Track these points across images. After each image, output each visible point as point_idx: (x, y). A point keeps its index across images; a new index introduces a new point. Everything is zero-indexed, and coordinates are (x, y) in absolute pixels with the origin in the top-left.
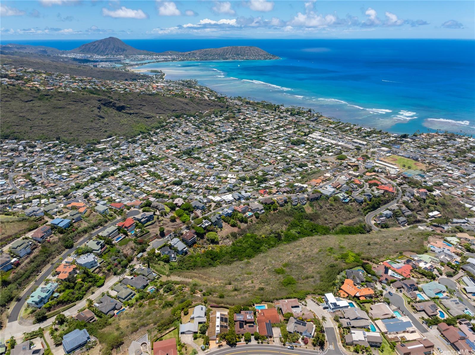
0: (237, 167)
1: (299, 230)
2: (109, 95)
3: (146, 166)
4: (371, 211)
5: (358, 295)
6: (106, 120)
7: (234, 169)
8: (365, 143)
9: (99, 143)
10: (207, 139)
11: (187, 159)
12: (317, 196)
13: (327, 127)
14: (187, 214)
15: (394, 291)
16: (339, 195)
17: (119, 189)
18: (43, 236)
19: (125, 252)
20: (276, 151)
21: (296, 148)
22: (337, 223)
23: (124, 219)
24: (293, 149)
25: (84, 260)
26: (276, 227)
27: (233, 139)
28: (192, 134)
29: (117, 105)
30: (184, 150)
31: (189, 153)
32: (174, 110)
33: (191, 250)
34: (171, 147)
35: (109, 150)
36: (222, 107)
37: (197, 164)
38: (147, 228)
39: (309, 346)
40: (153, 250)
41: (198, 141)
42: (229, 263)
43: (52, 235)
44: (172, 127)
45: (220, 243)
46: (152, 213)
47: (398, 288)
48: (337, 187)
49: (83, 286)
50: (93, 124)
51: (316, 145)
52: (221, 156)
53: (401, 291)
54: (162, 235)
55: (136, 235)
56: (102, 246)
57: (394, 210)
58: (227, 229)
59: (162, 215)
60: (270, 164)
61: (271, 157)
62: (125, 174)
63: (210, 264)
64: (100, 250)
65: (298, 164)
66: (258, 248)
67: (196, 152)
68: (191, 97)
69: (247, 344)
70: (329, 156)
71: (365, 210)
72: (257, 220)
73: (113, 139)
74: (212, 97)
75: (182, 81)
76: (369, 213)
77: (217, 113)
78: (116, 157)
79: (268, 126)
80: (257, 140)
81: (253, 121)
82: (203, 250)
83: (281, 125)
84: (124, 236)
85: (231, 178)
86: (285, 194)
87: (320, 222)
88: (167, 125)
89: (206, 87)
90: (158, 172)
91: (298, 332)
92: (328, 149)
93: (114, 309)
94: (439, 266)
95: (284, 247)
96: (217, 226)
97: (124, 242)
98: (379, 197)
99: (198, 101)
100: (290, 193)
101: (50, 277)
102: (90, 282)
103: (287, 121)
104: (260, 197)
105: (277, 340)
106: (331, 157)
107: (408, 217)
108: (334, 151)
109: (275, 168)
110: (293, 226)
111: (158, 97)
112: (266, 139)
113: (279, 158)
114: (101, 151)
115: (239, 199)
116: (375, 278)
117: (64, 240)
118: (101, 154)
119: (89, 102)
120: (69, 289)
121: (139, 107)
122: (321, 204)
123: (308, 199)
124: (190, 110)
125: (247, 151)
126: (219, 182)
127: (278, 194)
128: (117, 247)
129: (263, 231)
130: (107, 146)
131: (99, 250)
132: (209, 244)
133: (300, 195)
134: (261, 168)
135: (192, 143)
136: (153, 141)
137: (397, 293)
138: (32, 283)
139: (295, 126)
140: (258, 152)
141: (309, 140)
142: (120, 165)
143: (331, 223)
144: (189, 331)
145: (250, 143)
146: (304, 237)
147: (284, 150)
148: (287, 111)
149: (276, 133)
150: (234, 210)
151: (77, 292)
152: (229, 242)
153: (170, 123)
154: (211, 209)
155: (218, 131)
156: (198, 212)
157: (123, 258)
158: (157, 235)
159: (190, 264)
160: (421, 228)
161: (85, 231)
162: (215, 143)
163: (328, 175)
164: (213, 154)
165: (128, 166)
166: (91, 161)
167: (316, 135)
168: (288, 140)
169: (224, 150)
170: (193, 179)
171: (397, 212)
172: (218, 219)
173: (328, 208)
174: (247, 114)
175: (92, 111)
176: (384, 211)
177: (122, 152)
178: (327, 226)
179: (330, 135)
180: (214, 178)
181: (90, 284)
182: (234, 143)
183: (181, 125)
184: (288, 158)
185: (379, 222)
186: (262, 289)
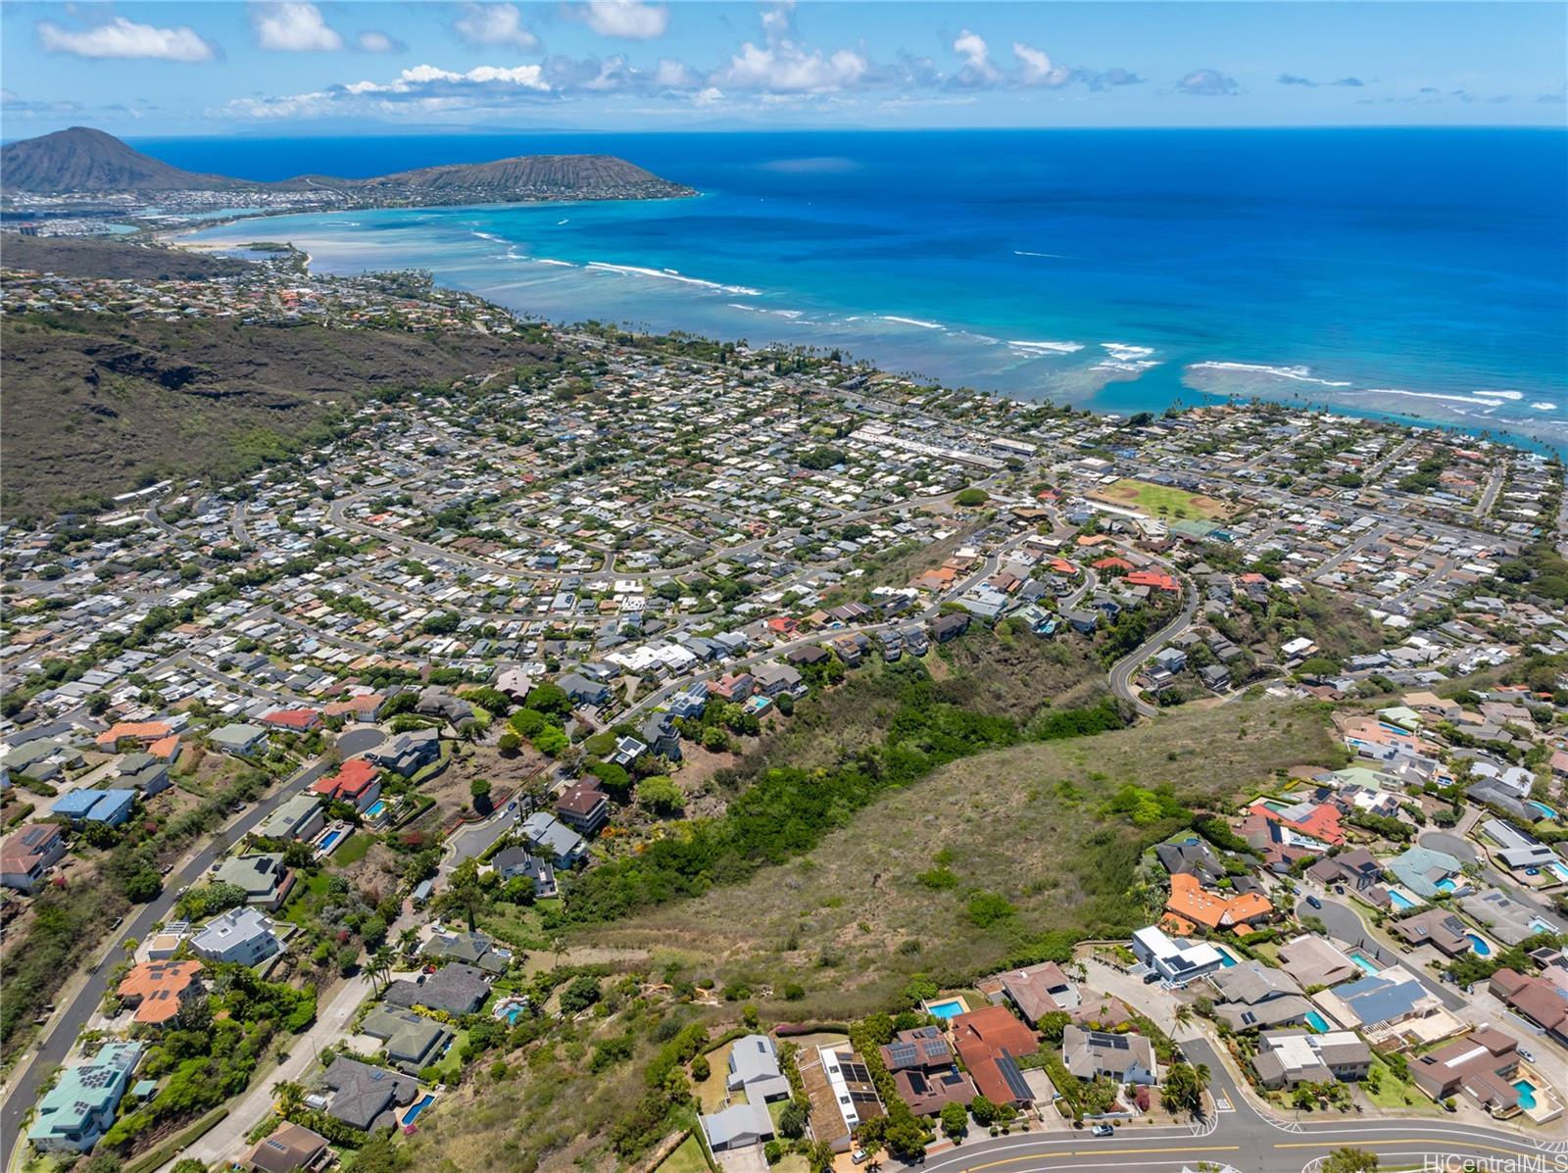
0: (639, 554)
1: (928, 740)
2: (123, 331)
3: (311, 577)
4: (1122, 656)
5: (1227, 920)
6: (124, 423)
7: (630, 564)
8: (1031, 448)
9: (109, 507)
10: (512, 469)
11: (455, 540)
12: (958, 624)
13: (903, 404)
14: (555, 724)
15: (1319, 892)
16: (1021, 613)
17: (226, 667)
18: (36, 866)
19: (365, 887)
20: (757, 492)
21: (818, 477)
22: (1032, 703)
23: (334, 768)
24: (811, 483)
25: (222, 935)
26: (849, 734)
27: (603, 464)
28: (453, 456)
29: (163, 367)
30: (437, 510)
31: (458, 519)
32: (373, 377)
33: (598, 848)
34: (390, 502)
35: (154, 531)
36: (542, 359)
37: (498, 555)
38: (422, 788)
39: (1155, 1114)
40: (468, 865)
41: (482, 478)
42: (742, 876)
43: (69, 857)
44: (377, 436)
45: (689, 810)
46: (432, 734)
47: (1330, 882)
48: (1011, 589)
49: (239, 1039)
50: (76, 439)
51: (880, 465)
52: (575, 522)
53: (1340, 890)
54: (485, 806)
55: (390, 819)
56: (281, 875)
57: (1189, 644)
58: (697, 764)
59: (467, 738)
60: (749, 536)
61: (746, 513)
62: (238, 611)
63: (679, 890)
64: (276, 891)
65: (839, 530)
66: (820, 815)
67: (484, 516)
68: (427, 329)
69: (958, 1143)
70: (929, 495)
71: (1105, 654)
72: (789, 722)
73: (161, 490)
74: (500, 326)
75: (375, 277)
76: (1117, 663)
77: (527, 380)
78: (188, 555)
79: (710, 412)
80: (685, 462)
81: (656, 399)
82: (637, 844)
83: (754, 405)
84: (347, 828)
85: (627, 594)
86: (854, 626)
87: (981, 705)
88: (356, 429)
89: (467, 295)
90: (359, 594)
91: (1108, 1073)
92: (922, 471)
93: (392, 1103)
94: (1404, 798)
95: (899, 799)
96: (664, 755)
97: (352, 852)
98: (1137, 608)
99: (456, 342)
100: (871, 621)
101: (98, 1023)
102: (262, 1016)
103: (769, 393)
104: (779, 644)
105: (1051, 1113)
106: (936, 498)
107: (1229, 662)
108: (943, 479)
109: (768, 550)
110: (905, 727)
111: (309, 332)
112: (716, 456)
113: (773, 514)
114: (125, 536)
115: (713, 655)
116: (1249, 859)
117: (120, 869)
118: (124, 546)
119: (48, 357)
120: (192, 1056)
121: (246, 370)
122: (975, 649)
123: (932, 636)
124: (430, 375)
125: (660, 502)
126: (587, 610)
127: (833, 628)
128: (333, 870)
129: (817, 755)
130: (144, 518)
131: (271, 889)
132: (654, 821)
133: (904, 624)
134: (721, 552)
135: (462, 486)
136: (316, 488)
137: (1331, 899)
138: (27, 1059)
139: (800, 409)
140: (697, 501)
141: (856, 451)
142: (210, 582)
143: (1014, 705)
144: (744, 1136)
145: (662, 471)
146: (949, 761)
147: (781, 487)
148: (763, 360)
149: (743, 434)
150: (710, 696)
151: (223, 1064)
152: (717, 807)
153: (367, 420)
154: (628, 698)
155: (546, 439)
156: (589, 713)
157: (363, 908)
158: (465, 810)
159: (612, 897)
160: (1275, 691)
161: (195, 828)
162: (544, 479)
163: (968, 552)
164: (544, 517)
165: (240, 583)
166: (91, 577)
167: (871, 433)
168: (788, 455)
169: (578, 501)
170: (496, 608)
171: (1198, 651)
172: (663, 729)
173: (998, 657)
174: (631, 377)
175: (66, 391)
176: (1159, 650)
177: (205, 534)
178: (1007, 716)
179: (919, 429)
180: (568, 600)
181: (267, 1024)
182: (608, 477)
183: (406, 427)
184: (801, 513)
185: (1151, 689)
186: (913, 948)
